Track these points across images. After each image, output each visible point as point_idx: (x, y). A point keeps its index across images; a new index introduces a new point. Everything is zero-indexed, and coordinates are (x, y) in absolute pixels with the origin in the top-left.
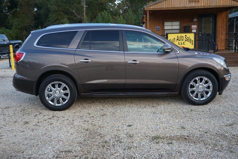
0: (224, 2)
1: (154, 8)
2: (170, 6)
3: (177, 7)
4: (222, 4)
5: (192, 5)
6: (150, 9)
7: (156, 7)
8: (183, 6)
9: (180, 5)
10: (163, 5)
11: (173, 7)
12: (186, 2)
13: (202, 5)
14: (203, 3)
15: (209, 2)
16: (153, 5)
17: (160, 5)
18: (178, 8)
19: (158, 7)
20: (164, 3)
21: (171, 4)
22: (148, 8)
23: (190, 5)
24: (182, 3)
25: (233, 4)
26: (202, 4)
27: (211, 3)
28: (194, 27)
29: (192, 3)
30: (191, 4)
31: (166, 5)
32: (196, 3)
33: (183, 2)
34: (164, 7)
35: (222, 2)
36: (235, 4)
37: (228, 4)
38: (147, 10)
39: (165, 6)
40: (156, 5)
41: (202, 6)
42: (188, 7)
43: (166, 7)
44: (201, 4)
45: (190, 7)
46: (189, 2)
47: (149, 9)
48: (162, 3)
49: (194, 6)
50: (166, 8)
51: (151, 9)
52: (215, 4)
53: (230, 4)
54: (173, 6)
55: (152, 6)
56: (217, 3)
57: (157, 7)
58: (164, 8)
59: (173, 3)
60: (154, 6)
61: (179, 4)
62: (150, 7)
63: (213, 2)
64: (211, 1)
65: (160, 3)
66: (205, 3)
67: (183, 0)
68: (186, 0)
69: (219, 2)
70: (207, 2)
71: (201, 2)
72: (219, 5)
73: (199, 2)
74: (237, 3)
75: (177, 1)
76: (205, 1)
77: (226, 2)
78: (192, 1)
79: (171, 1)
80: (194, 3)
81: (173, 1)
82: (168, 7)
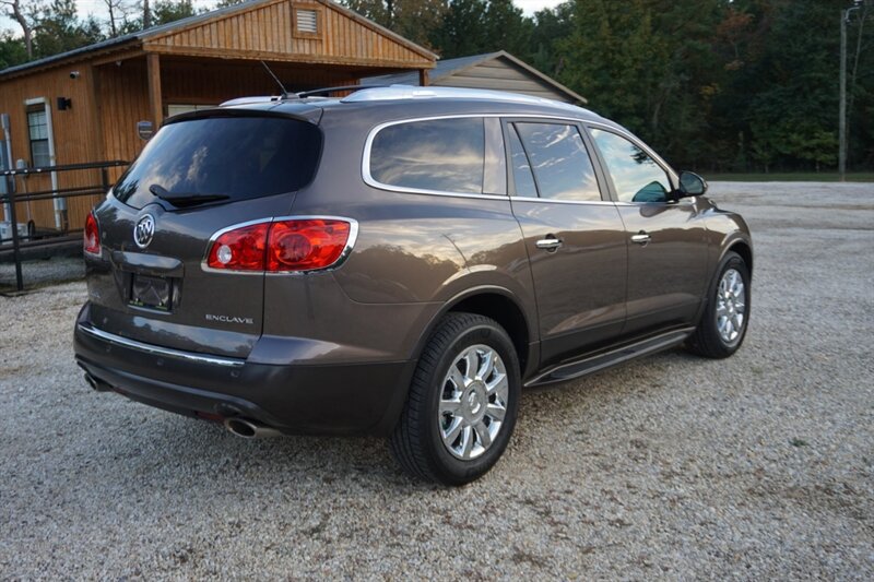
0: (386, 52)
1: (177, 44)
2: (236, 47)
3: (258, 53)
4: (381, 58)
5: (301, 50)
6: (164, 50)
7: (185, 45)
8: (276, 51)
9: (266, 48)
10: (211, 38)
11: (247, 52)
12: (285, 36)
13: (331, 54)
14: (334, 46)
16: (174, 35)
17: (200, 39)
18: (261, 54)
19: (194, 45)
20: (214, 32)
21: (235, 38)
22: (156, 43)
23: (296, 48)
24: (272, 40)
25: (407, 60)
26: (331, 49)
27: (354, 49)
29: (301, 42)
30: (298, 46)
31: (222, 38)
32: (313, 43)
33: (275, 34)
34: (215, 46)
35: (381, 52)
36: (412, 60)
37: (397, 59)
38: (152, 53)
39: (219, 44)
40: (185, 35)
41: (332, 58)
42: (290, 55)
43: (222, 47)
44: (328, 50)
45: (296, 56)
46: (292, 37)
47: (158, 49)
48: (207, 32)
49: (307, 52)
50: (220, 50)
51: (169, 50)
52: (364, 53)
53: (401, 60)
54: (243, 48)
55: (169, 36)
57: (189, 43)
58: (215, 50)
59: (243, 36)
60: (177, 37)
61: (263, 42)
62: (162, 42)
63: (359, 49)
64: (353, 44)
65: (198, 30)
66: (337, 49)
67: (275, 29)
68: (285, 31)
69: (375, 49)
70: (342, 44)
71: (327, 41)
72: (376, 57)
73: (321, 41)
74: (417, 56)
75: (255, 30)
76: (337, 43)
77: (391, 52)
78: (303, 37)
79: (235, 28)
80: (307, 45)
81: (242, 29)
82: (228, 47)
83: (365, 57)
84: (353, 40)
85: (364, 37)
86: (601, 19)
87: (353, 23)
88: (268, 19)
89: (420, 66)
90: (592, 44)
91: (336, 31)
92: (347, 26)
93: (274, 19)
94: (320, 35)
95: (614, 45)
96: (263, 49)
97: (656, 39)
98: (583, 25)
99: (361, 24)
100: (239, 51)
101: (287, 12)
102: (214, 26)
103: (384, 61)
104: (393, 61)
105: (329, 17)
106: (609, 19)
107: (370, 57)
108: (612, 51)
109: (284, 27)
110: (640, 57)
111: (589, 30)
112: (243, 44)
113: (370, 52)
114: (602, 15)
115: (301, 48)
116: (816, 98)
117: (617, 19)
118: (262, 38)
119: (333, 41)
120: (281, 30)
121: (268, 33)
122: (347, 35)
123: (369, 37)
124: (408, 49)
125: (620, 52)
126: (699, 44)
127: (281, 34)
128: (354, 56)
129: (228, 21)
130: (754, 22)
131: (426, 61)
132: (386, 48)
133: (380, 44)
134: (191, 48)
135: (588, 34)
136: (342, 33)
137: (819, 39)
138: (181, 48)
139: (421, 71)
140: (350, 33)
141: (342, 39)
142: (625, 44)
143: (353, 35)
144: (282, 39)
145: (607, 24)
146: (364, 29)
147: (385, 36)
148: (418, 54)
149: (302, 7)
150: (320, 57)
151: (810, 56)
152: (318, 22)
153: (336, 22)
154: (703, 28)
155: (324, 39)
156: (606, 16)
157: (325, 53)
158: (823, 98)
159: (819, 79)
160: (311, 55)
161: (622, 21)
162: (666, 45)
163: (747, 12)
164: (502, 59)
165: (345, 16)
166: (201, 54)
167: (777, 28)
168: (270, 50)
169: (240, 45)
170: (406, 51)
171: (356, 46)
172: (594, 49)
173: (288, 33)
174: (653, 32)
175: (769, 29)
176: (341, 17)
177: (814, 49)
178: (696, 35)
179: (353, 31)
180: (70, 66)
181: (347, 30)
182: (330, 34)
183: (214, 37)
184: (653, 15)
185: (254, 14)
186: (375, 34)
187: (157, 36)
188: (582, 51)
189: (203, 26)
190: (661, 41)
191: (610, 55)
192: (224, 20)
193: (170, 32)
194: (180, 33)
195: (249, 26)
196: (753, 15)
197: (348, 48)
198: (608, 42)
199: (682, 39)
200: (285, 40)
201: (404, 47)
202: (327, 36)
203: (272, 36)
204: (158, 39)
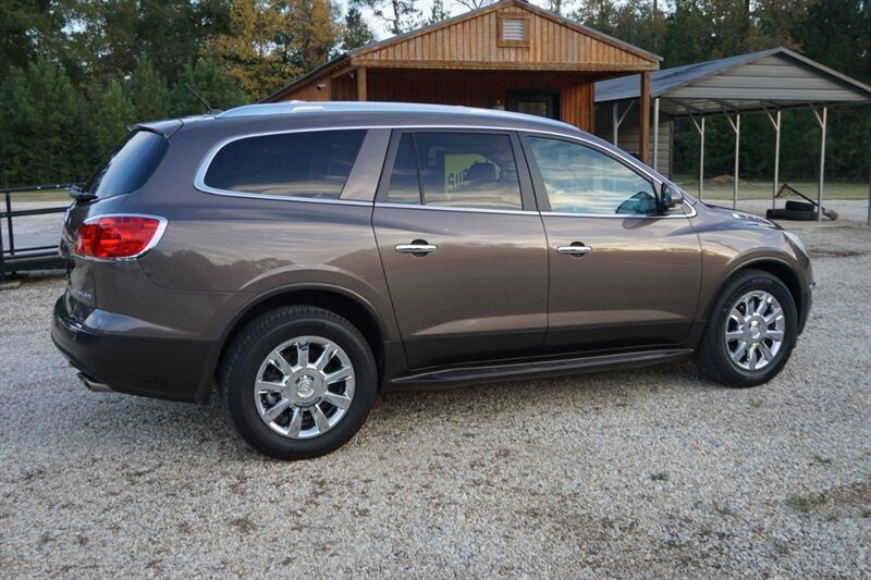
0: (600, 55)
1: (383, 58)
2: (440, 58)
3: (461, 63)
4: (594, 62)
5: (507, 58)
6: (370, 64)
7: (390, 58)
8: (480, 59)
9: (470, 57)
10: (415, 51)
11: (449, 62)
12: (490, 45)
13: (539, 61)
14: (542, 52)
15: (557, 54)
16: (380, 50)
17: (405, 52)
18: (464, 64)
19: (398, 58)
20: (419, 45)
21: (440, 49)
22: (363, 58)
23: (501, 56)
24: (477, 49)
25: (624, 63)
26: (539, 55)
27: (563, 54)
29: (506, 51)
30: (503, 55)
31: (426, 51)
32: (520, 51)
33: (480, 45)
34: (419, 58)
35: (594, 56)
36: (630, 63)
37: (612, 63)
38: (359, 67)
39: (423, 56)
40: (391, 50)
41: (539, 64)
42: (495, 63)
43: (426, 58)
44: (535, 57)
45: (500, 64)
46: (498, 47)
47: (365, 63)
48: (412, 45)
49: (512, 60)
50: (423, 61)
51: (375, 64)
52: (576, 58)
53: (617, 64)
54: (447, 59)
55: (376, 51)
56: (582, 57)
57: (394, 56)
58: (418, 61)
59: (447, 48)
60: (384, 51)
61: (466, 52)
62: (369, 56)
63: (570, 55)
64: (563, 50)
65: (403, 44)
66: (545, 55)
67: (480, 39)
68: (490, 41)
69: (588, 53)
70: (551, 51)
71: (535, 48)
72: (588, 62)
73: (529, 48)
74: (636, 59)
75: (460, 42)
76: (545, 49)
77: (606, 56)
78: (509, 45)
79: (439, 41)
80: (513, 53)
81: (446, 42)
82: (432, 59)
83: (576, 62)
84: (564, 45)
85: (576, 42)
87: (564, 29)
88: (473, 30)
89: (639, 68)
91: (545, 38)
92: (557, 32)
93: (480, 30)
94: (527, 42)
96: (467, 59)
100: (442, 62)
101: (494, 22)
102: (418, 40)
103: (597, 65)
104: (608, 65)
105: (538, 24)
107: (582, 61)
109: (490, 37)
112: (447, 55)
115: (507, 57)
118: (466, 48)
119: (542, 47)
120: (486, 40)
121: (473, 44)
122: (557, 41)
123: (582, 41)
124: (627, 51)
127: (486, 44)
128: (564, 62)
129: (433, 34)
131: (648, 63)
132: (601, 52)
133: (594, 48)
134: (396, 61)
136: (551, 41)
138: (387, 61)
139: (642, 73)
140: (560, 40)
141: (551, 45)
143: (564, 42)
144: (487, 49)
146: (576, 34)
147: (600, 40)
148: (639, 57)
149: (510, 16)
150: (526, 64)
152: (526, 31)
153: (545, 29)
155: (532, 46)
157: (531, 60)
160: (516, 62)
164: (781, 55)
165: (555, 22)
166: (405, 66)
168: (474, 59)
169: (443, 57)
170: (624, 54)
171: (567, 51)
173: (494, 43)
176: (551, 24)
179: (564, 37)
180: (319, 80)
181: (557, 36)
182: (538, 41)
183: (418, 50)
185: (460, 26)
186: (588, 39)
187: (365, 51)
189: (408, 41)
192: (429, 34)
193: (376, 48)
194: (387, 48)
195: (453, 39)
200: (490, 50)
201: (622, 50)
202: (535, 44)
203: (477, 45)
204: (366, 54)
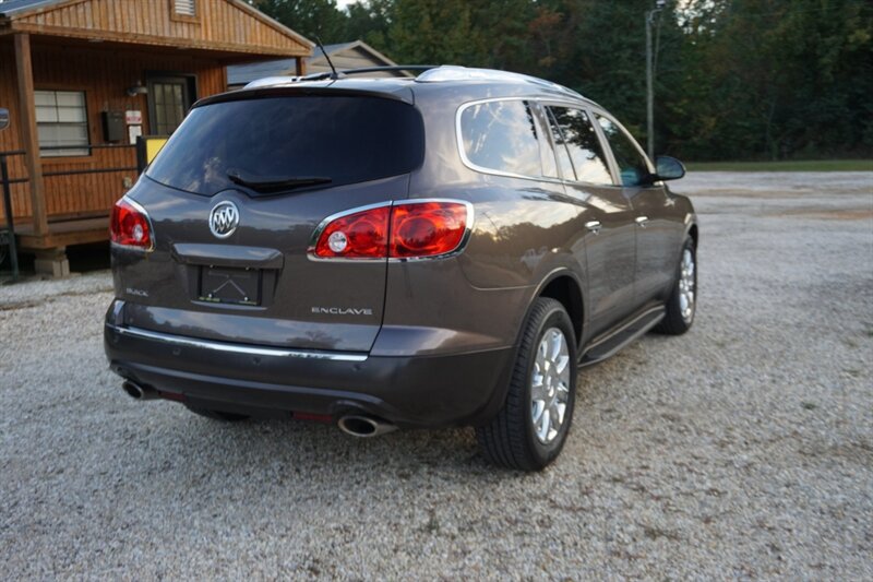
0: (264, 38)
1: (49, 24)
2: (112, 29)
3: (136, 35)
5: (180, 34)
6: (34, 30)
7: (58, 24)
8: (154, 34)
9: (144, 30)
10: (85, 18)
11: (124, 34)
12: (162, 18)
13: (210, 39)
14: (212, 31)
16: (45, 13)
17: (73, 18)
18: (139, 38)
19: (67, 25)
20: (88, 11)
21: (111, 18)
22: (25, 21)
23: (174, 32)
24: (150, 22)
25: (284, 47)
26: (210, 34)
27: (232, 34)
28: (134, 118)
29: (179, 25)
30: (176, 29)
31: (97, 18)
32: (192, 27)
33: (153, 17)
34: (90, 27)
35: (259, 38)
37: (275, 46)
38: (21, 32)
39: (94, 25)
40: (57, 14)
41: (212, 43)
42: (169, 39)
43: (97, 28)
44: (207, 34)
45: (176, 39)
46: (170, 20)
47: (28, 28)
48: (81, 10)
49: (186, 36)
50: (95, 31)
51: (41, 30)
53: (279, 47)
54: (120, 30)
55: (40, 14)
57: (62, 22)
58: (89, 31)
59: (119, 17)
60: (49, 15)
61: (140, 24)
62: (32, 20)
63: (238, 34)
64: (232, 29)
65: (71, 9)
66: (216, 33)
67: (152, 10)
68: (162, 14)
69: (253, 35)
70: (220, 30)
71: (206, 25)
72: (254, 44)
73: (200, 24)
74: (294, 44)
75: (132, 11)
76: (215, 28)
77: (269, 38)
78: (181, 20)
79: (110, 9)
80: (185, 28)
81: (118, 11)
82: (104, 28)
83: (243, 43)
84: (231, 24)
85: (242, 22)
86: (422, 13)
87: (231, 7)
89: (297, 54)
90: (415, 38)
91: (214, 15)
92: (225, 10)
94: (198, 18)
95: (436, 38)
96: (140, 32)
97: (475, 34)
98: (405, 18)
99: (239, 9)
100: (116, 33)
103: (263, 48)
104: (271, 48)
106: (431, 15)
107: (249, 43)
108: (435, 46)
109: (162, 10)
110: (461, 51)
111: (410, 24)
112: (119, 26)
113: (248, 38)
114: (422, 9)
115: (180, 32)
116: (623, 94)
117: (437, 14)
118: (139, 19)
119: (212, 25)
120: (158, 12)
121: (145, 14)
122: (225, 20)
123: (247, 22)
124: (286, 35)
125: (441, 46)
126: (514, 40)
127: (159, 16)
128: (233, 42)
130: (563, 21)
131: (303, 49)
132: (264, 34)
133: (258, 29)
134: (64, 29)
135: (409, 28)
136: (220, 18)
137: (623, 38)
138: (53, 27)
139: (298, 60)
140: (228, 18)
141: (220, 23)
142: (446, 38)
143: (231, 19)
144: (160, 22)
145: (427, 18)
146: (242, 14)
147: (263, 22)
148: (296, 42)
150: (199, 41)
151: (616, 54)
152: (196, 5)
153: (213, 5)
154: (518, 25)
155: (202, 23)
156: (427, 10)
157: (203, 38)
158: (629, 93)
159: (625, 76)
160: (189, 39)
161: (442, 15)
162: (484, 40)
163: (557, 11)
164: (359, 49)
166: (75, 35)
167: (584, 27)
168: (148, 33)
169: (116, 27)
170: (283, 37)
171: (235, 31)
172: (416, 43)
173: (166, 16)
174: (471, 28)
175: (576, 28)
177: (619, 47)
178: (511, 31)
179: (231, 15)
181: (225, 15)
182: (209, 18)
183: (88, 17)
184: (471, 11)
186: (253, 19)
187: (28, 14)
188: (404, 44)
189: (77, 5)
190: (479, 36)
191: (432, 49)
193: (41, 10)
194: (52, 11)
195: (125, 7)
196: (562, 14)
197: (226, 32)
198: (430, 37)
199: (498, 35)
200: (163, 24)
201: (282, 33)
202: (205, 20)
203: (149, 17)
204: (28, 17)
